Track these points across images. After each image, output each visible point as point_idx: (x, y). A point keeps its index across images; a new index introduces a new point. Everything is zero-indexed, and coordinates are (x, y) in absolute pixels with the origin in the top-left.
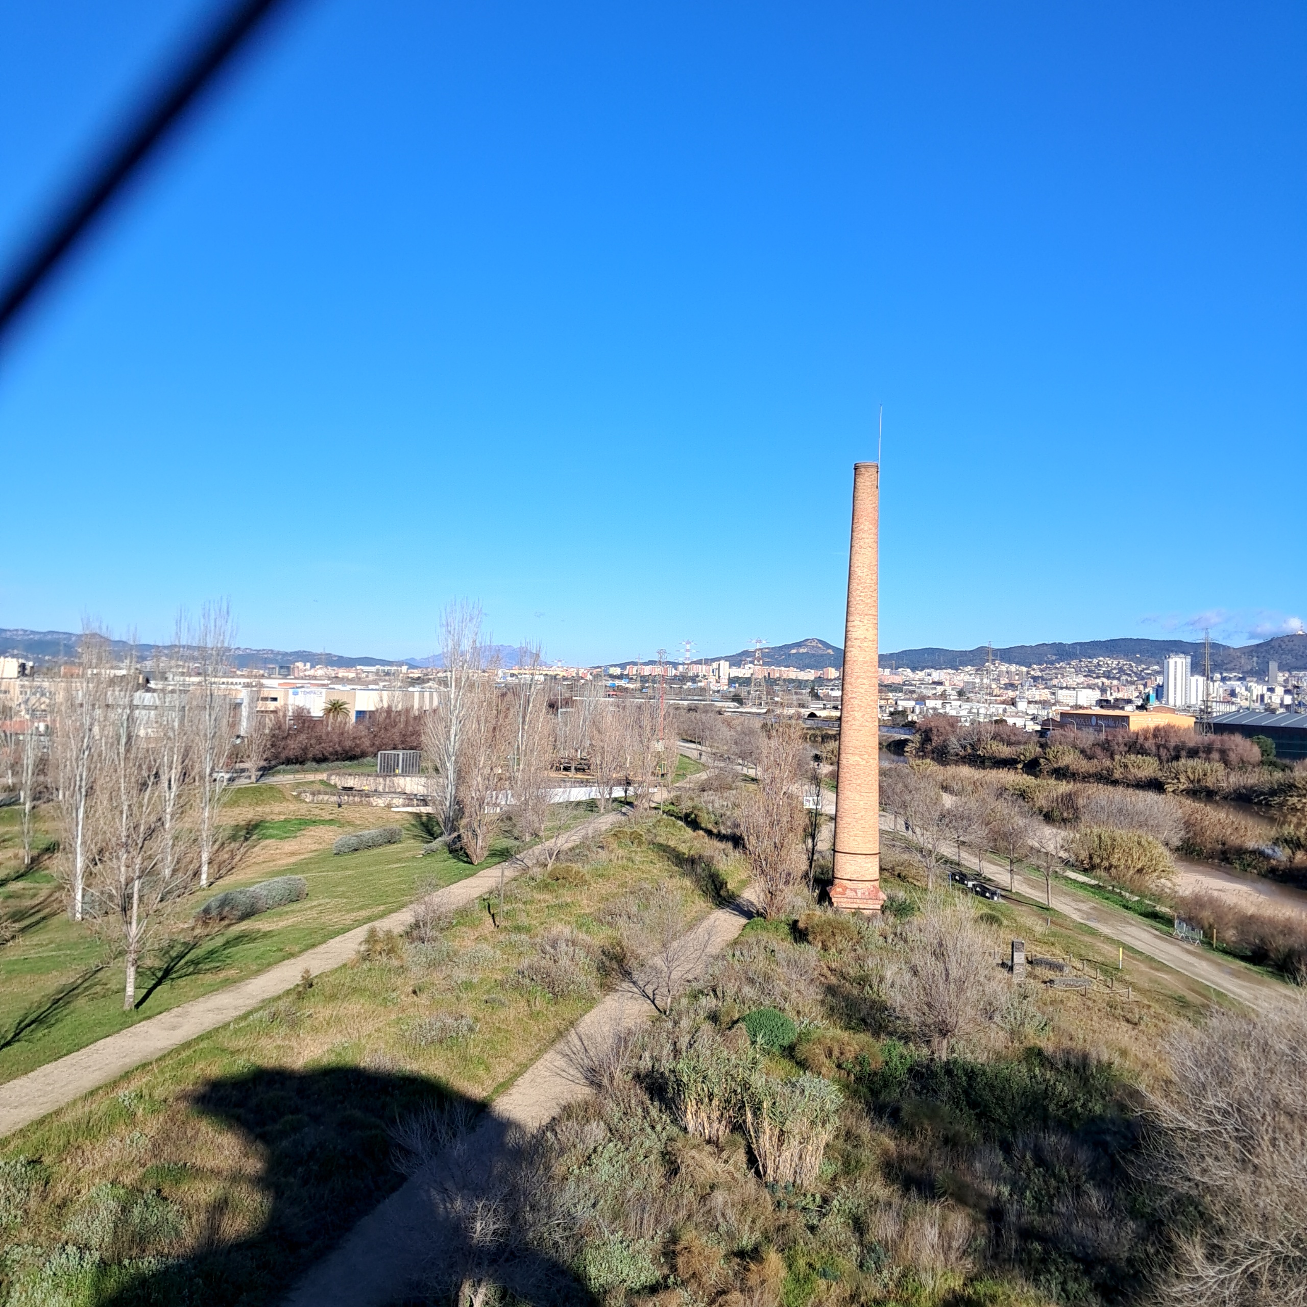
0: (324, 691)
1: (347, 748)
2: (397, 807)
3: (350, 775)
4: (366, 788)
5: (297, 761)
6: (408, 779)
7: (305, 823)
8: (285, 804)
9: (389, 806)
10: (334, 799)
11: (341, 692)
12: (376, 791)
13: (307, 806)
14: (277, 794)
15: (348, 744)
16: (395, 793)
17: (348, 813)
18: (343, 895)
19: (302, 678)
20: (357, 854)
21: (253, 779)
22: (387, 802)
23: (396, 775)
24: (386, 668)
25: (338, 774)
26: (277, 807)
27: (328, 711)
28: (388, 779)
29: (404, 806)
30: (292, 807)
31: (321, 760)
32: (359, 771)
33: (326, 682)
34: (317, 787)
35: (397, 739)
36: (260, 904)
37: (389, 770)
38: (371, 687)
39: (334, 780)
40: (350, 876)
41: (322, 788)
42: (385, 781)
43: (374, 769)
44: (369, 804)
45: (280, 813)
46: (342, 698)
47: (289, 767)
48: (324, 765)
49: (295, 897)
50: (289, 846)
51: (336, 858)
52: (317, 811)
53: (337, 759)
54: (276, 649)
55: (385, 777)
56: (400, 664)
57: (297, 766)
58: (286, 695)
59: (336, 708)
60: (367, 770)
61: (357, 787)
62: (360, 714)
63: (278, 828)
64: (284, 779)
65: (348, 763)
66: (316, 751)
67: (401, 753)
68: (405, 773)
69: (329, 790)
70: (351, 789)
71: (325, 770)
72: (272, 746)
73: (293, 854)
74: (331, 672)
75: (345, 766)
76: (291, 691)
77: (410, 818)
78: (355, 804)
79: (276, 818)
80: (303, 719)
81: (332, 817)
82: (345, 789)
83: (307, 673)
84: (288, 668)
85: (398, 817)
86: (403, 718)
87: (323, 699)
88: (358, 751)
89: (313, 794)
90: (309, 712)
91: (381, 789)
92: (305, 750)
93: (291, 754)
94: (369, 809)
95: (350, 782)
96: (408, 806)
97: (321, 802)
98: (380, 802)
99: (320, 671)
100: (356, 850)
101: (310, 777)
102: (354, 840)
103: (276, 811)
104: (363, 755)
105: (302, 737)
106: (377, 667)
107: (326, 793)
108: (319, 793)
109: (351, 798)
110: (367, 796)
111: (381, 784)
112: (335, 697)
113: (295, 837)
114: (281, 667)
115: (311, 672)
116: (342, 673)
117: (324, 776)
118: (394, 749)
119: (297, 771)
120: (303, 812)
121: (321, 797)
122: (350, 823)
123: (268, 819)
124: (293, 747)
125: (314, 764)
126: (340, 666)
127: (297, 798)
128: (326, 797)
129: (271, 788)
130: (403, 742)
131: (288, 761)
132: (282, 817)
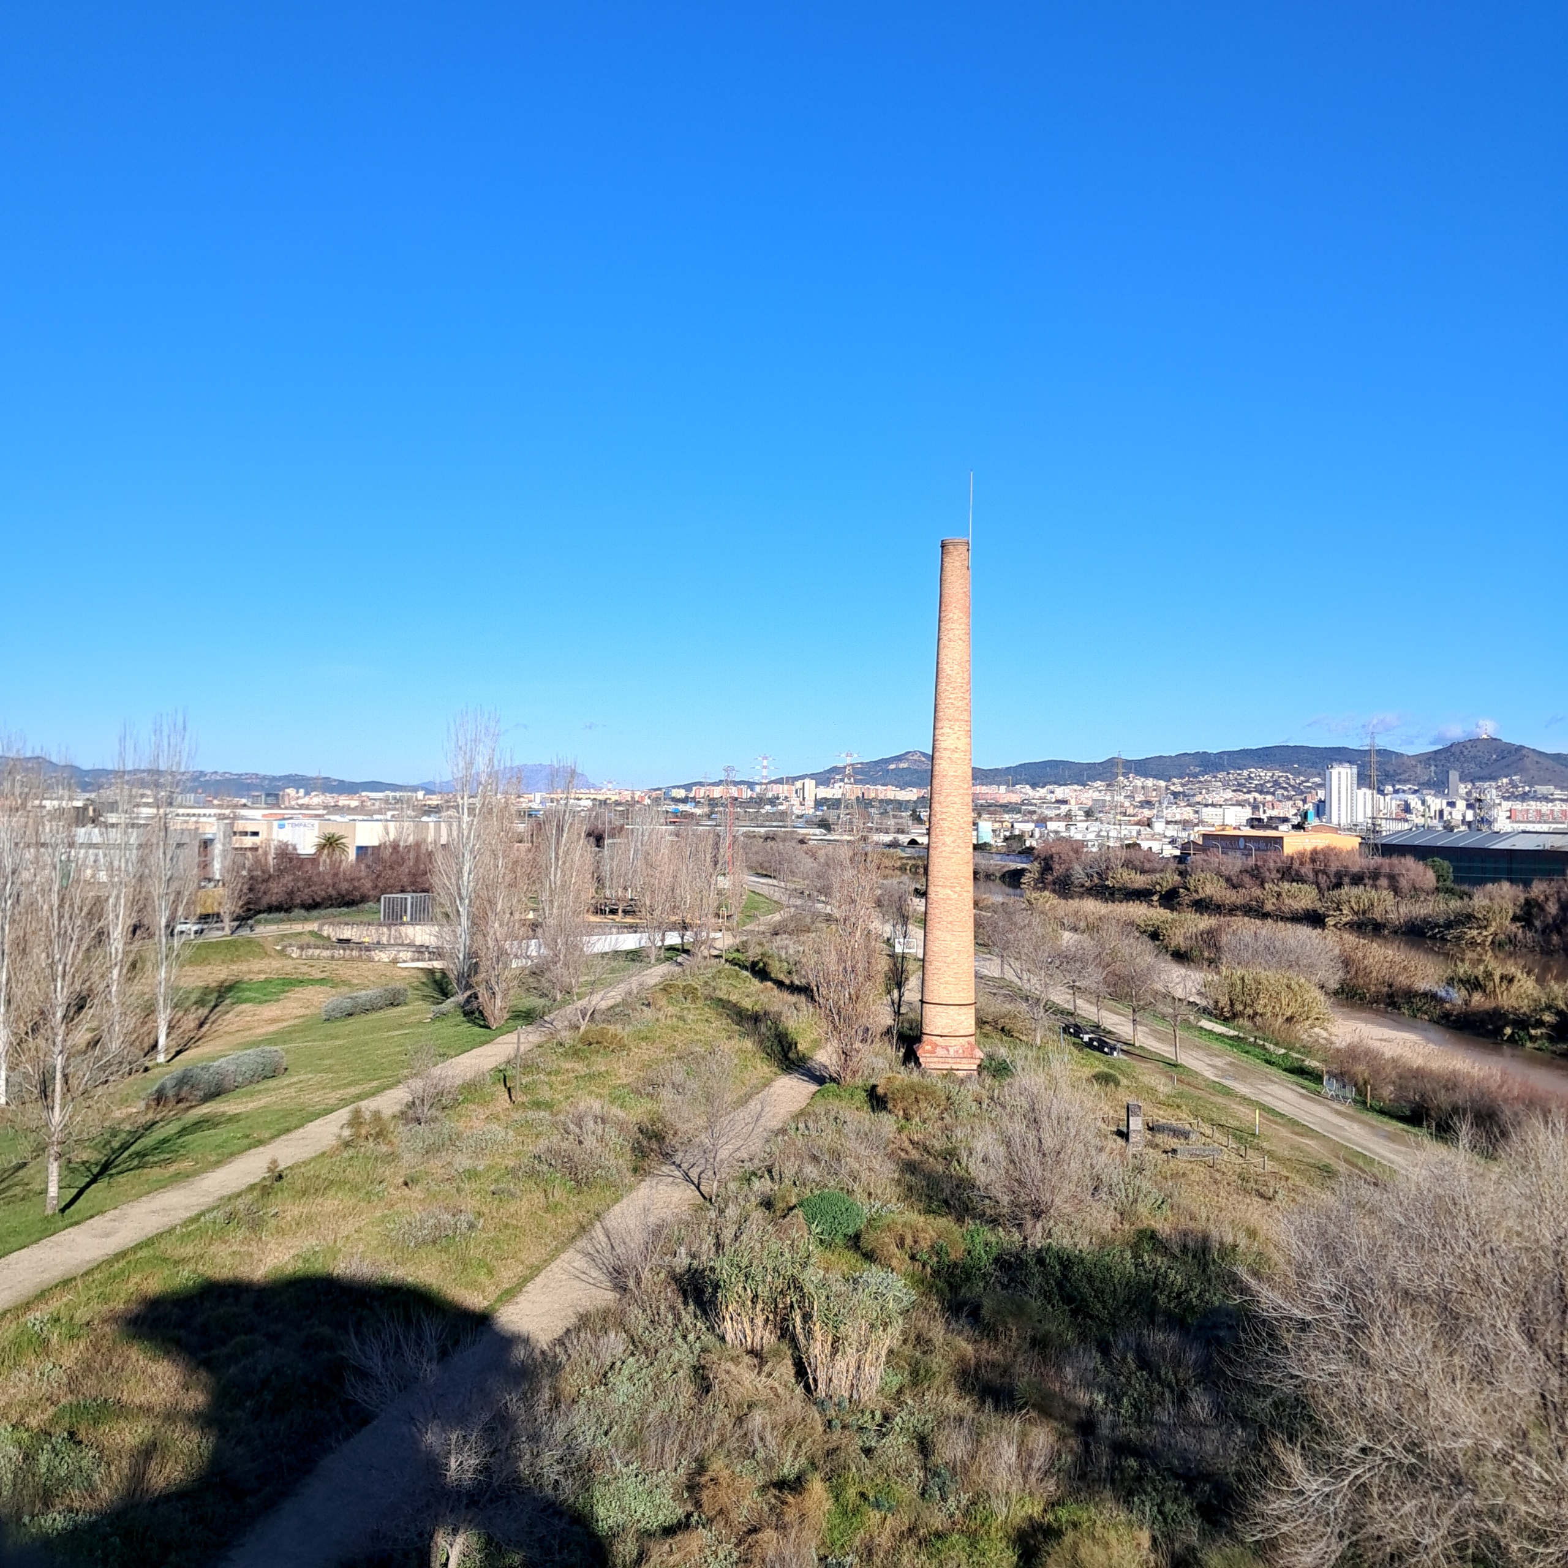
0: (316, 823)
1: (344, 892)
2: (405, 961)
3: (347, 924)
4: (367, 940)
5: (282, 908)
6: (418, 927)
7: (290, 983)
8: (266, 961)
9: (395, 961)
10: (327, 953)
11: (337, 824)
12: (378, 943)
13: (294, 961)
14: (257, 949)
15: (344, 886)
16: (402, 945)
17: (345, 971)
18: (329, 1069)
19: (293, 808)
20: (351, 1020)
21: (227, 931)
22: (392, 956)
23: (403, 924)
24: (398, 794)
25: (331, 924)
26: (257, 965)
27: (322, 847)
28: (393, 928)
29: (413, 960)
30: (276, 964)
31: (312, 906)
32: (358, 919)
33: (320, 812)
34: (306, 939)
35: (405, 880)
36: (227, 1084)
37: (394, 917)
38: (376, 817)
39: (327, 931)
40: (340, 1046)
41: (313, 940)
42: (390, 930)
43: (376, 916)
44: (371, 960)
45: (260, 972)
46: (338, 832)
47: (271, 916)
48: (315, 913)
49: (271, 1072)
50: (270, 1011)
51: (328, 1025)
52: (305, 969)
53: (331, 906)
54: (262, 772)
55: (389, 926)
56: (415, 789)
57: (282, 915)
58: (270, 828)
59: (331, 843)
60: (366, 918)
61: (355, 939)
62: (361, 850)
63: (257, 990)
64: (267, 930)
65: (345, 910)
66: (305, 895)
67: (409, 896)
68: (415, 921)
69: (320, 943)
70: (348, 941)
71: (317, 919)
72: (251, 890)
73: (273, 1021)
74: (330, 799)
75: (341, 914)
76: (276, 824)
77: (420, 975)
78: (352, 959)
79: (256, 978)
80: (287, 856)
81: (323, 975)
82: (340, 941)
83: (300, 802)
84: (277, 795)
85: (405, 973)
86: (412, 855)
87: (316, 833)
88: (357, 895)
89: (301, 948)
90: (295, 849)
91: (384, 940)
92: (291, 894)
93: (274, 900)
94: (370, 965)
95: (347, 933)
96: (418, 960)
97: (312, 958)
98: (383, 956)
99: (316, 799)
100: (350, 1015)
101: (298, 928)
102: (347, 1004)
103: (254, 969)
104: (364, 899)
105: (287, 879)
106: (388, 793)
107: (317, 947)
108: (309, 947)
109: (348, 952)
110: (368, 949)
111: (384, 934)
112: (331, 830)
113: (278, 1000)
114: (268, 795)
115: (305, 801)
116: (343, 801)
117: (314, 926)
118: (402, 891)
119: (282, 921)
120: (288, 969)
121: (310, 952)
122: (345, 983)
123: (246, 979)
124: (276, 892)
125: (303, 912)
126: (340, 793)
127: (282, 953)
128: (317, 952)
129: (250, 941)
130: (412, 884)
131: (270, 909)
132: (263, 977)
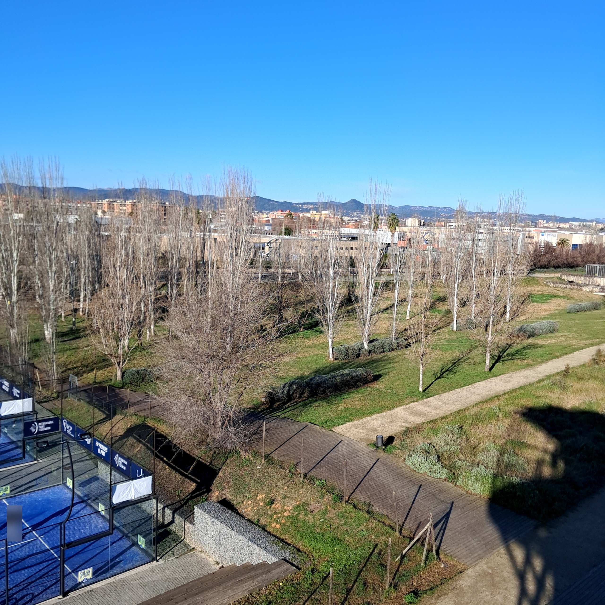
0: (557, 234)
1: (570, 262)
2: (596, 292)
3: (572, 275)
4: (580, 282)
5: (545, 267)
6: (602, 279)
7: (551, 296)
8: (540, 287)
9: (592, 292)
10: (564, 286)
11: (565, 235)
12: (585, 284)
13: (551, 288)
14: (536, 282)
15: (570, 260)
16: (595, 285)
17: (572, 294)
18: (576, 332)
19: (542, 228)
20: (578, 313)
21: (525, 274)
22: (591, 289)
23: (595, 277)
24: (584, 223)
25: (565, 274)
26: (537, 288)
27: (558, 244)
28: (591, 278)
29: (600, 292)
30: (544, 288)
31: (557, 267)
32: (576, 273)
33: (556, 230)
34: (556, 280)
35: (595, 258)
36: (536, 332)
37: (591, 273)
38: (579, 232)
39: (564, 277)
40: (577, 323)
41: (558, 280)
43: (583, 273)
44: (582, 290)
45: (538, 291)
46: (566, 238)
47: (541, 270)
48: (558, 270)
49: (553, 330)
50: (544, 306)
51: (568, 314)
52: (556, 291)
53: (565, 267)
54: (530, 213)
55: (589, 277)
56: (592, 221)
57: (545, 270)
58: (538, 235)
59: (562, 242)
60: (580, 273)
61: (575, 281)
62: (575, 246)
63: (538, 298)
64: (540, 275)
65: (570, 269)
66: (555, 263)
67: (598, 266)
68: (600, 276)
69: (561, 282)
70: (572, 282)
71: (559, 272)
72: (535, 259)
73: (547, 310)
74: (557, 225)
75: (568, 271)
76: (541, 234)
77: (602, 297)
78: (574, 289)
79: (537, 293)
80: (548, 248)
81: (563, 295)
82: (569, 281)
83: (545, 225)
84: (536, 222)
85: (597, 297)
86: (599, 248)
87: (556, 238)
88: (575, 263)
89: (554, 283)
90: (552, 244)
91: (587, 283)
92: (549, 262)
93: (543, 264)
94: (582, 292)
95: (572, 279)
96: (602, 292)
97: (558, 287)
98: (588, 289)
99: (551, 224)
100: (578, 311)
101: (552, 275)
102: (577, 307)
104: (578, 266)
105: (548, 256)
106: (580, 223)
107: (560, 283)
108: (557, 283)
109: (572, 286)
110: (581, 286)
111: (587, 280)
112: (562, 237)
113: (547, 303)
114: (533, 222)
115: (547, 225)
116: (562, 226)
117: (558, 275)
118: (594, 263)
119: (545, 272)
120: (549, 291)
121: (557, 285)
122: (573, 298)
123: (533, 293)
124: (544, 260)
125: (553, 269)
126: (561, 222)
127: (546, 284)
128: (560, 285)
129: (534, 279)
130: (598, 261)
131: (541, 267)
132: (540, 293)
